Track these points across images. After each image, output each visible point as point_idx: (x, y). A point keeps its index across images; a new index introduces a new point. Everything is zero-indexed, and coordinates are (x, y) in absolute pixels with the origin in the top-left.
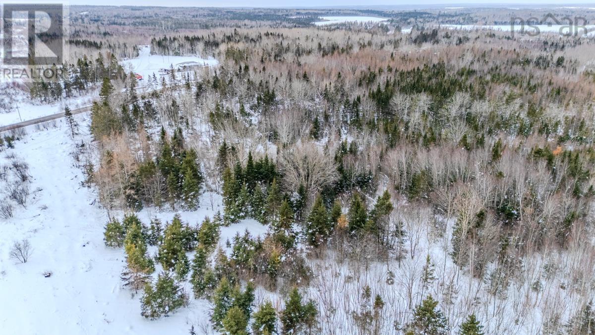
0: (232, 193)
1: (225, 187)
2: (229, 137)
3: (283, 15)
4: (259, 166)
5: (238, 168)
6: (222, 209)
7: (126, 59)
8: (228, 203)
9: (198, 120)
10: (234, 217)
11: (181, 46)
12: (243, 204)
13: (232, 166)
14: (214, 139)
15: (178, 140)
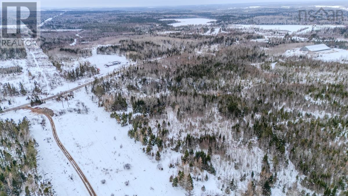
0: (134, 107)
1: (133, 106)
2: (133, 93)
3: (157, 19)
4: (140, 101)
5: (136, 102)
6: (132, 111)
7: (87, 57)
8: (134, 110)
9: (123, 87)
10: (135, 112)
11: (110, 50)
12: (137, 110)
13: (134, 101)
14: (129, 94)
15: (120, 95)
